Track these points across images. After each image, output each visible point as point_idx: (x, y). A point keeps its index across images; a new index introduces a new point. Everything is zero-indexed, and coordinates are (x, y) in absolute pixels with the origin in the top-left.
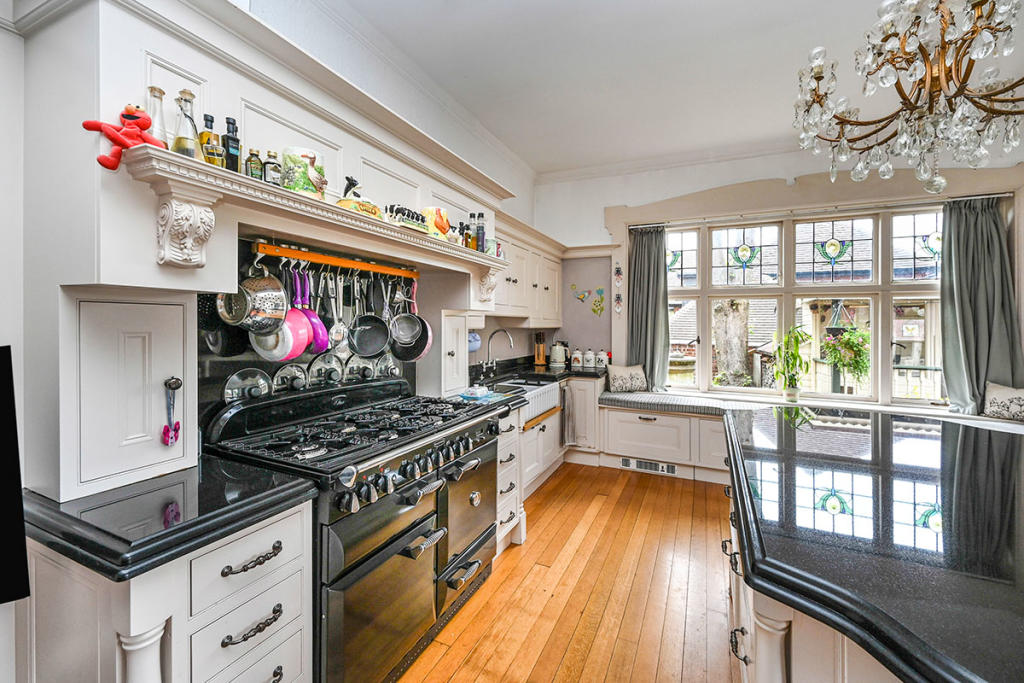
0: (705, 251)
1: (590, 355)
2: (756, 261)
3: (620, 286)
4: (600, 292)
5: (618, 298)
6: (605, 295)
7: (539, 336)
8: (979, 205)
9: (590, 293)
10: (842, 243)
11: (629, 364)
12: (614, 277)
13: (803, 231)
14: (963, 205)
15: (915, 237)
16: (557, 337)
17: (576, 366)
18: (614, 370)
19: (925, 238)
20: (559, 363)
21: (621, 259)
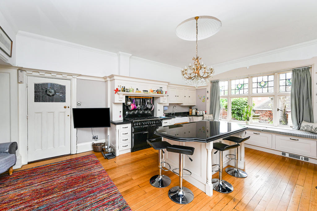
0: (230, 86)
1: (201, 112)
2: (243, 88)
3: (208, 95)
4: (204, 97)
5: (208, 98)
6: (205, 98)
7: (190, 107)
8: (301, 70)
9: (202, 97)
10: (265, 82)
11: (210, 114)
12: (207, 93)
13: (254, 80)
14: (297, 70)
15: (286, 79)
16: (195, 107)
17: (198, 114)
18: (205, 115)
19: (289, 80)
20: (194, 113)
21: (209, 89)
